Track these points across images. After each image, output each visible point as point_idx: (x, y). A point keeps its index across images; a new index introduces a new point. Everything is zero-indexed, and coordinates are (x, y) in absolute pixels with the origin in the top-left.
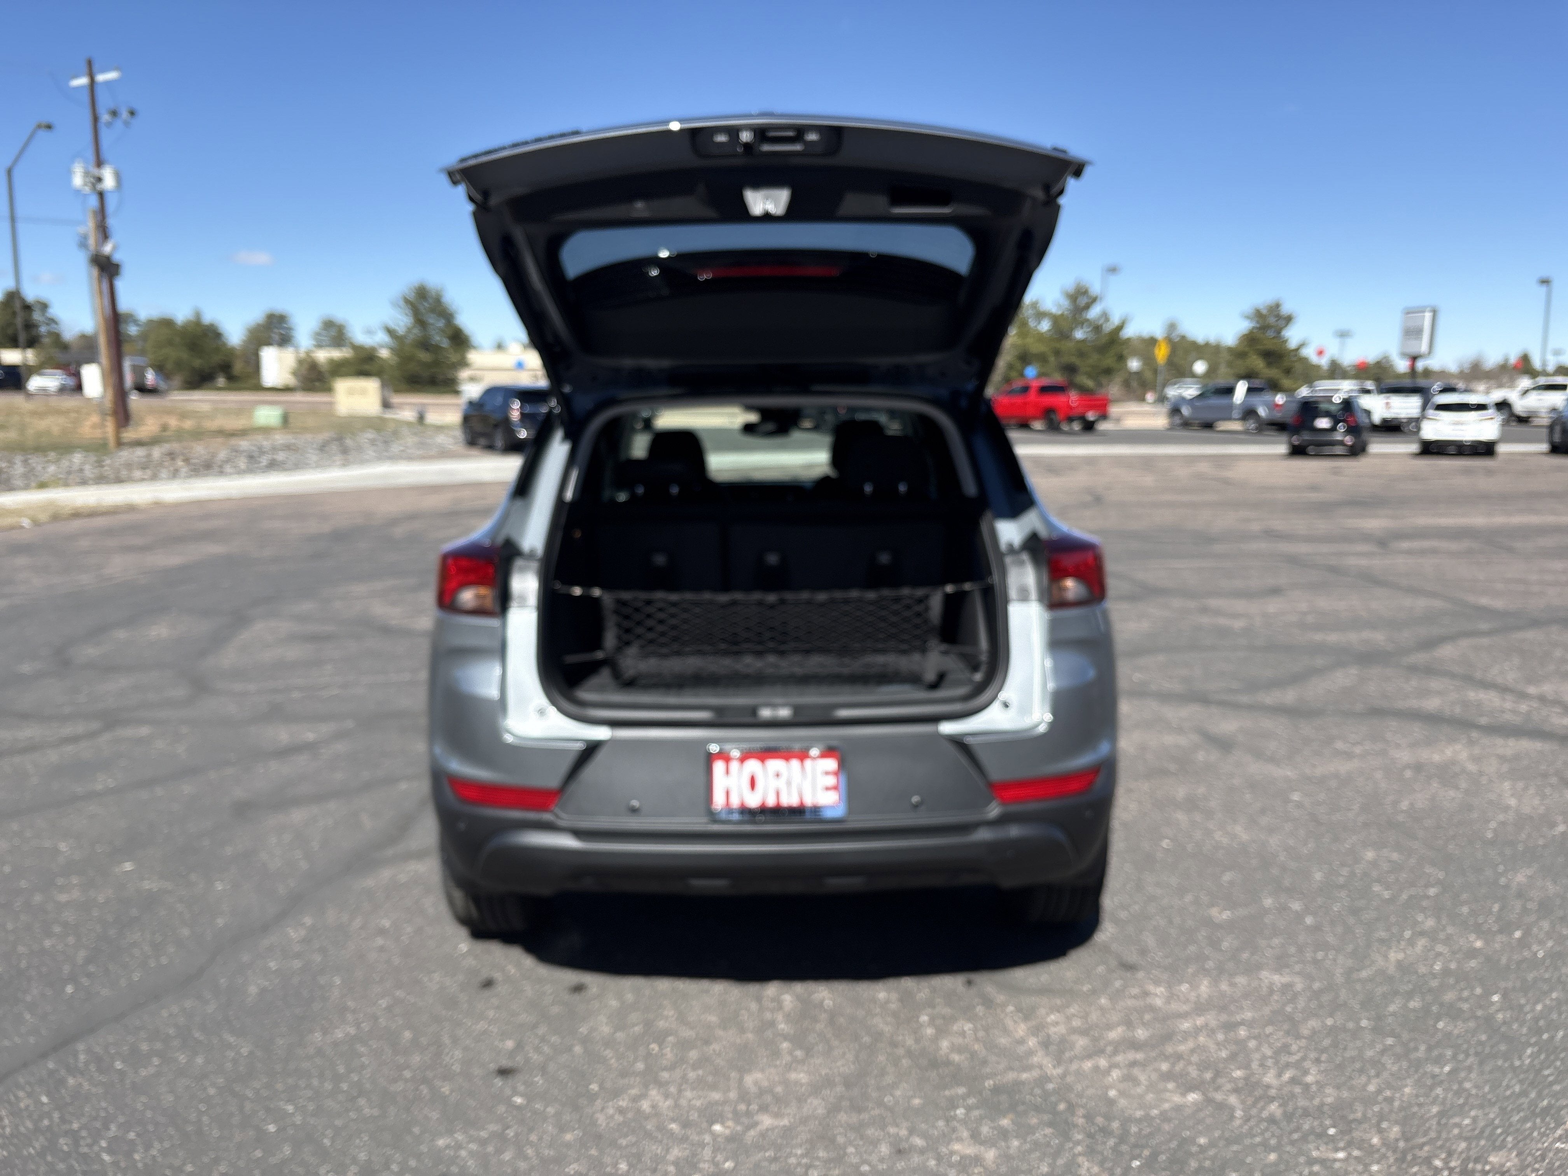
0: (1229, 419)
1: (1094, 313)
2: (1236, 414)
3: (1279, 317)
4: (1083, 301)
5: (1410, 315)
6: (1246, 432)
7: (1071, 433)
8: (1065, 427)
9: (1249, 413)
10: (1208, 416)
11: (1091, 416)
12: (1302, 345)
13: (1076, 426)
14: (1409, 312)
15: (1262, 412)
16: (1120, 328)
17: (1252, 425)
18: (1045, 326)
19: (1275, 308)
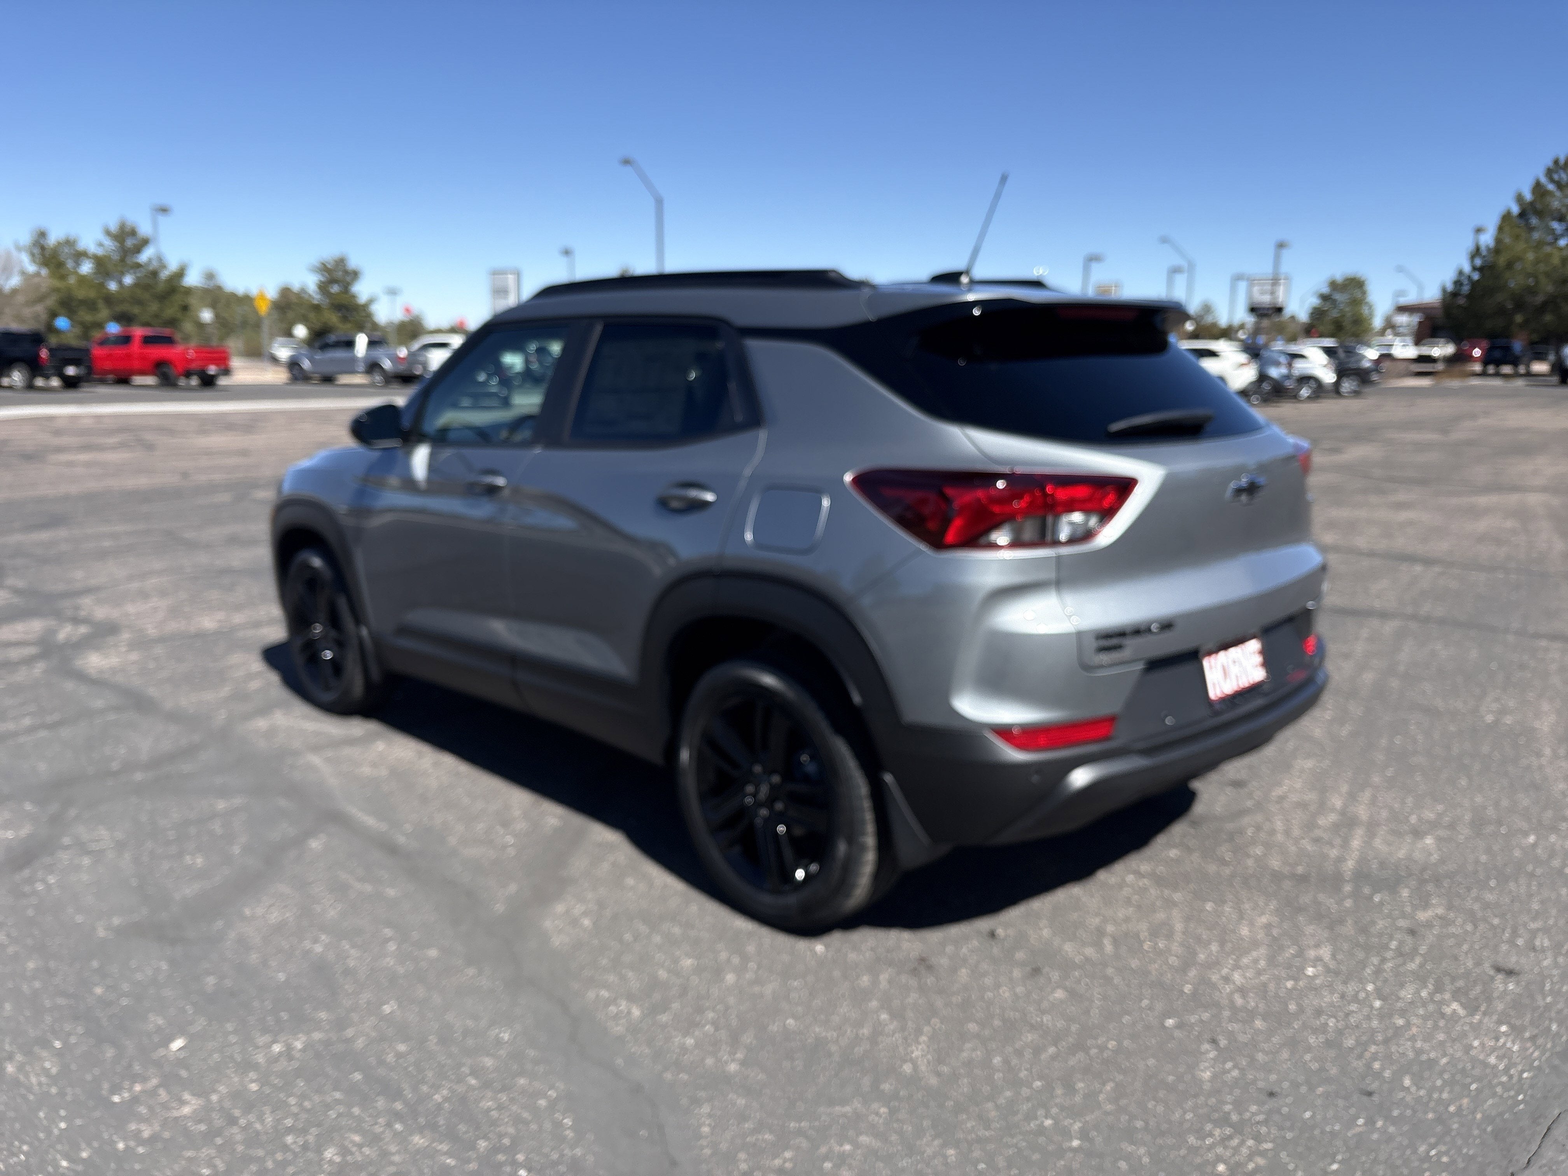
0: (353, 372)
1: (144, 257)
2: (361, 367)
3: (346, 272)
4: (130, 243)
5: (496, 276)
6: (372, 385)
7: (190, 389)
8: (182, 382)
9: (373, 367)
10: (327, 370)
11: (212, 370)
12: (371, 301)
13: (194, 381)
14: (496, 273)
15: (387, 364)
16: (180, 274)
17: (378, 378)
18: (86, 268)
19: (341, 262)
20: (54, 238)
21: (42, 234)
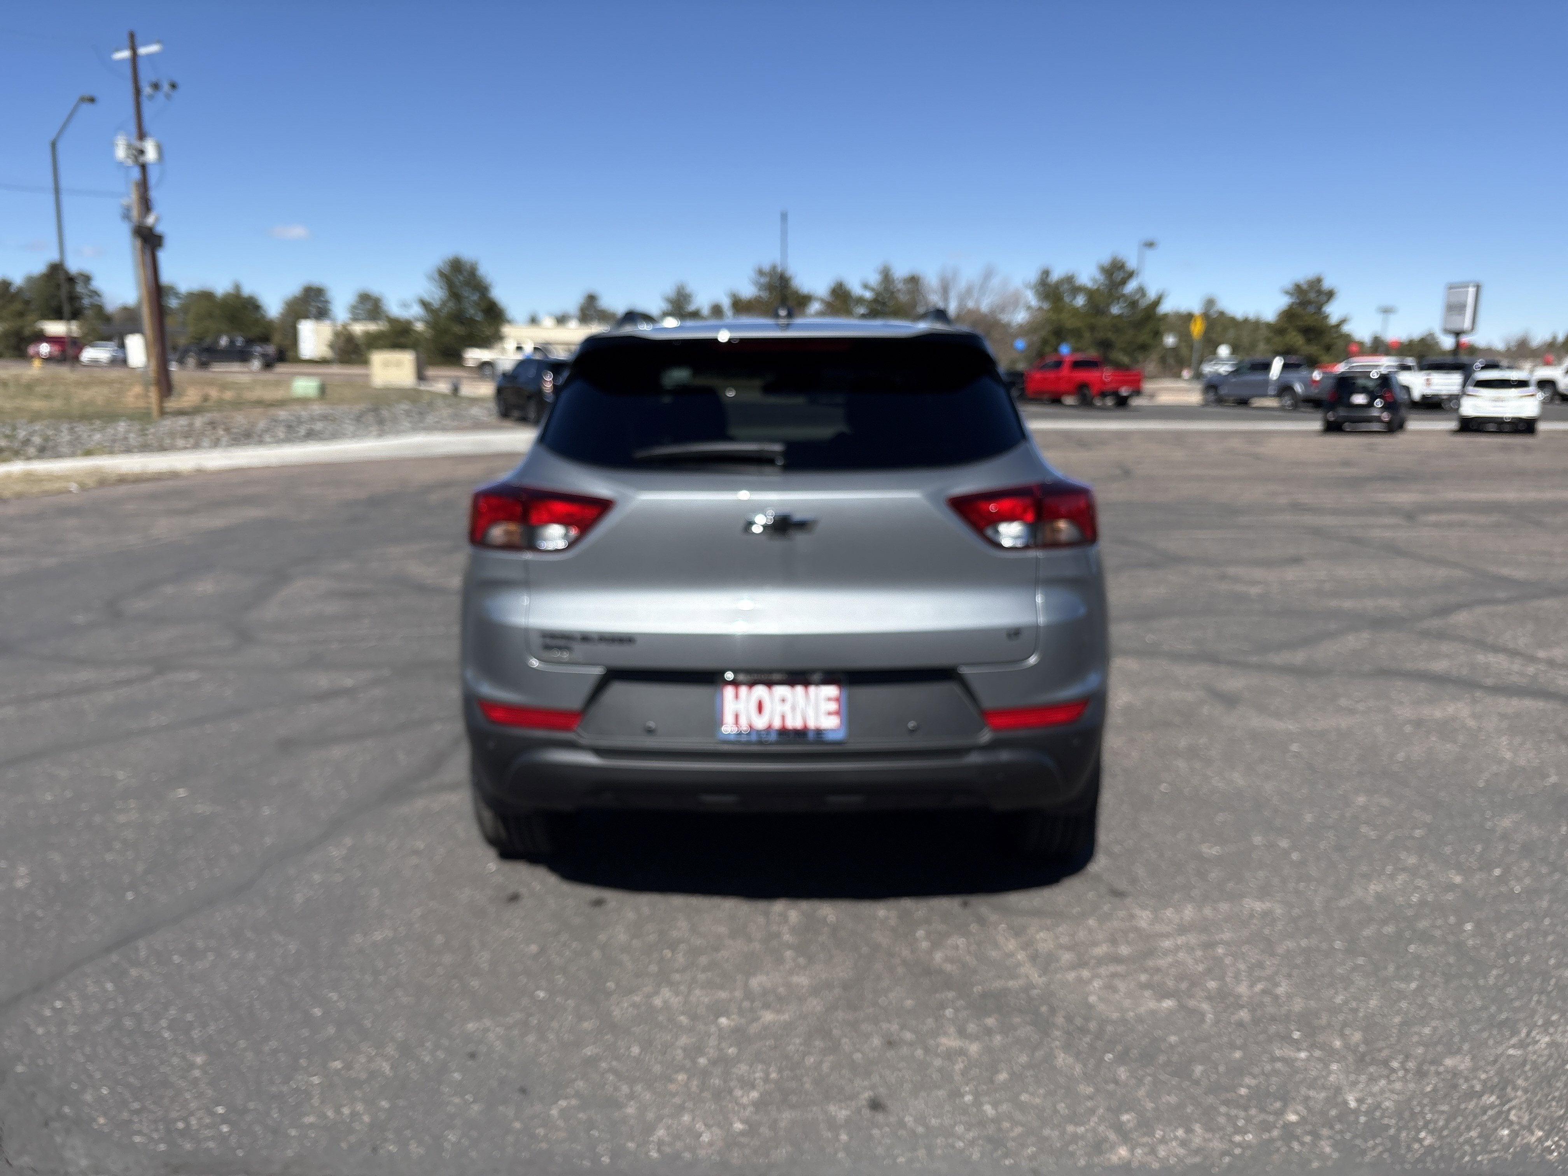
0: (1265, 395)
1: (1131, 286)
2: (1272, 390)
3: (1319, 292)
4: (1119, 276)
5: (1452, 290)
6: (1282, 408)
7: (1104, 408)
8: (1098, 402)
9: (1285, 389)
10: (1244, 393)
11: (1124, 391)
12: (1343, 322)
13: (1109, 402)
14: (1451, 287)
15: (1298, 388)
16: (1157, 303)
17: (1287, 401)
18: (1080, 301)
19: (1316, 283)
20: (1056, 275)
21: (1046, 273)
